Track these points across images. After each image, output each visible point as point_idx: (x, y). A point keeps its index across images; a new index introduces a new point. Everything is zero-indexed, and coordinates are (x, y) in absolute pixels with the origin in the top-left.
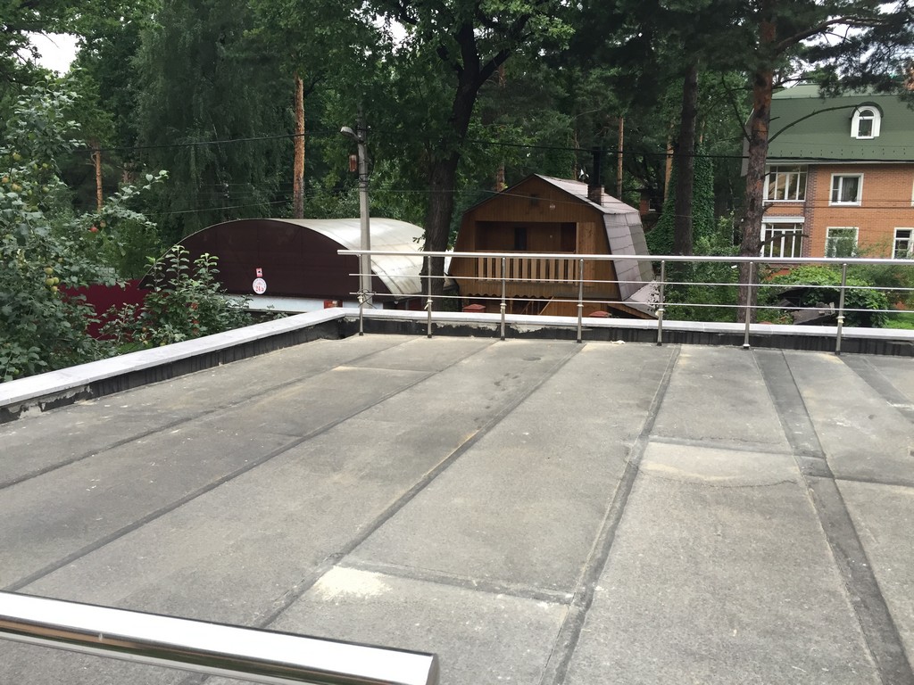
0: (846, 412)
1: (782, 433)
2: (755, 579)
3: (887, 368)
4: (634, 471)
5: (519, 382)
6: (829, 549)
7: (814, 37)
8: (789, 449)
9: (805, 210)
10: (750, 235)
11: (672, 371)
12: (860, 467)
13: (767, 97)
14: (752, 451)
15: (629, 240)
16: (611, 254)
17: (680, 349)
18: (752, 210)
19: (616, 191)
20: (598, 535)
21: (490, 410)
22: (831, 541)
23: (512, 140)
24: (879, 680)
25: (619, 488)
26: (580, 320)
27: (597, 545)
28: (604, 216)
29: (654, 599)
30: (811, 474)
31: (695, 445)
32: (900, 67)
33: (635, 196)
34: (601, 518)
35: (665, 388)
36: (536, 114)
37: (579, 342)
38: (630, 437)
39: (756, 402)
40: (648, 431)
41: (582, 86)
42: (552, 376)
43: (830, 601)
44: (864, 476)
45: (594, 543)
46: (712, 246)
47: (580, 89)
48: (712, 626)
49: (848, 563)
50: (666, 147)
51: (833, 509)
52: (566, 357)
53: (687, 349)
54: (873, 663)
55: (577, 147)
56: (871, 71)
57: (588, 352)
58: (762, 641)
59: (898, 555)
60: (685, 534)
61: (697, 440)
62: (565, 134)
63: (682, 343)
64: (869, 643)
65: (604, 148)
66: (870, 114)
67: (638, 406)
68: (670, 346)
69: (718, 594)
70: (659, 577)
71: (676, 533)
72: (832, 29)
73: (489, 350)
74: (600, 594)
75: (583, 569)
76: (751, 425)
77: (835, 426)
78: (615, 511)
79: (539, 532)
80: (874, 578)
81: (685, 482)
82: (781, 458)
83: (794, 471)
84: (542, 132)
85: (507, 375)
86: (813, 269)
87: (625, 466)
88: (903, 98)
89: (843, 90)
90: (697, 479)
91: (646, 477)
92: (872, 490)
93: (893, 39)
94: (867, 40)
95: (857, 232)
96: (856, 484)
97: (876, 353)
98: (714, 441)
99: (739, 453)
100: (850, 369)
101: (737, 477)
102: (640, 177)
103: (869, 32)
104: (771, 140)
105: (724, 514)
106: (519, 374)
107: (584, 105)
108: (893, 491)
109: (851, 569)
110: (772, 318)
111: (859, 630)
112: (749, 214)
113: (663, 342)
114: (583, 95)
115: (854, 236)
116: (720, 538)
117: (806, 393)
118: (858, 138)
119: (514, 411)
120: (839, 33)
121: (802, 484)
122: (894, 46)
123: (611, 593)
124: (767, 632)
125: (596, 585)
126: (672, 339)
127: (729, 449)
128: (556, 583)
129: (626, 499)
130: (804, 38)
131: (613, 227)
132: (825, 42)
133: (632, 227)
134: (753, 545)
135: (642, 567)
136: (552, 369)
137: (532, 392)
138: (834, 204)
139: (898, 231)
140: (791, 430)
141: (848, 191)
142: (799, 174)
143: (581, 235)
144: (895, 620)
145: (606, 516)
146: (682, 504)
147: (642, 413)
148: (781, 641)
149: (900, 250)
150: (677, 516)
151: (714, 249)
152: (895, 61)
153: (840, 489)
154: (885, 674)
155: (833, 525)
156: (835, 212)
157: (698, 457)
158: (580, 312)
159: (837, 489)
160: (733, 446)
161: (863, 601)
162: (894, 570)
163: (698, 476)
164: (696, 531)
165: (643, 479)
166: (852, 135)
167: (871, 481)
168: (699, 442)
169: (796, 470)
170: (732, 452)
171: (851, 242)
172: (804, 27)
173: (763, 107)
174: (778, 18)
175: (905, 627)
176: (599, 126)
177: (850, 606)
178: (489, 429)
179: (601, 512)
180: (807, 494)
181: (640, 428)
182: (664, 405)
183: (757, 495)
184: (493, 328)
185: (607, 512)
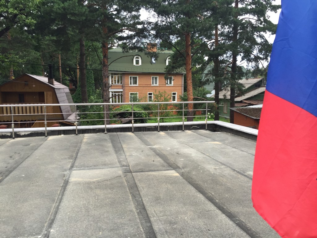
0: (135, 151)
1: (117, 160)
2: (108, 212)
3: (146, 135)
4: (66, 183)
5: (21, 155)
6: (130, 196)
7: (120, 33)
8: (119, 165)
9: (123, 87)
10: (106, 95)
11: (81, 144)
12: (139, 167)
13: (107, 51)
14: (108, 168)
15: (66, 98)
16: (59, 103)
17: (84, 136)
18: (105, 87)
19: (60, 80)
20: (52, 210)
21: (7, 168)
22: (131, 193)
23: (15, 60)
24: (145, 236)
25: (61, 190)
26: (46, 128)
27: (52, 214)
28: (55, 89)
29: (73, 229)
30: (125, 173)
31: (88, 169)
32: (144, 45)
33: (67, 82)
34: (53, 203)
35: (79, 150)
36: (25, 51)
37: (46, 136)
38: (65, 170)
39: (109, 151)
40: (72, 167)
41: (43, 42)
42: (35, 151)
43: (130, 214)
44: (140, 170)
45: (51, 214)
46: (95, 99)
47: (42, 43)
48: (93, 233)
49: (136, 199)
50: (76, 65)
51: (131, 183)
52: (41, 143)
53: (87, 135)
54: (143, 231)
55: (43, 64)
56: (136, 45)
57: (50, 140)
58: (110, 233)
59: (150, 194)
60: (85, 202)
61: (89, 167)
62: (38, 59)
63: (85, 133)
64: (142, 224)
65: (54, 65)
66: (138, 58)
67: (69, 158)
68: (80, 135)
69: (95, 221)
70: (75, 220)
71: (81, 202)
72: (124, 31)
73: (7, 143)
74: (52, 233)
75: (46, 225)
76: (107, 159)
77: (132, 155)
78: (59, 199)
79: (28, 214)
80: (143, 203)
81: (85, 183)
82: (116, 169)
83: (120, 172)
84: (28, 58)
85: (15, 153)
86: (126, 106)
87: (63, 181)
88: (146, 54)
89: (129, 50)
90: (89, 181)
91: (71, 184)
92: (142, 174)
93: (141, 36)
94: (134, 36)
95: (138, 94)
96: (138, 173)
97: (143, 131)
98: (95, 166)
99: (103, 169)
100: (136, 137)
101: (102, 178)
102: (68, 75)
103: (135, 33)
104: (109, 65)
105: (98, 192)
106: (20, 152)
107: (44, 49)
108: (148, 174)
109: (137, 201)
110: (115, 122)
111: (139, 221)
112: (105, 89)
113: (78, 134)
114: (44, 45)
115: (137, 95)
116: (96, 201)
117: (124, 146)
118: (136, 65)
119: (18, 167)
120: (126, 33)
121: (123, 176)
122: (142, 38)
123: (57, 231)
124: (111, 230)
125: (51, 230)
126: (81, 132)
127: (100, 169)
128: (35, 233)
129: (63, 194)
130: (117, 33)
131: (59, 93)
132: (122, 35)
133: (66, 93)
134: (107, 201)
135: (69, 218)
136: (34, 149)
137: (27, 158)
138: (131, 85)
139: (149, 93)
140: (119, 159)
141: (134, 81)
142: (120, 76)
143: (47, 96)
144: (149, 215)
145: (55, 202)
146: (84, 191)
147: (70, 161)
148: (116, 232)
149: (150, 99)
150: (82, 196)
151: (95, 100)
152: (143, 43)
153: (134, 176)
154: (146, 233)
155: (132, 188)
156: (131, 88)
157: (90, 173)
158: (46, 125)
159: (133, 176)
160: (101, 167)
161: (140, 211)
162: (149, 199)
163: (89, 180)
164: (89, 200)
165: (70, 185)
166: (134, 64)
167: (142, 172)
168: (90, 168)
169: (121, 172)
170: (101, 169)
171: (137, 97)
172: (116, 30)
173: (106, 54)
174: (107, 26)
175: (152, 217)
176: (51, 57)
177: (136, 214)
178: (6, 176)
179: (54, 201)
180: (124, 180)
181: (69, 166)
182: (78, 156)
183: (109, 183)
184: (9, 134)
185: (56, 200)
